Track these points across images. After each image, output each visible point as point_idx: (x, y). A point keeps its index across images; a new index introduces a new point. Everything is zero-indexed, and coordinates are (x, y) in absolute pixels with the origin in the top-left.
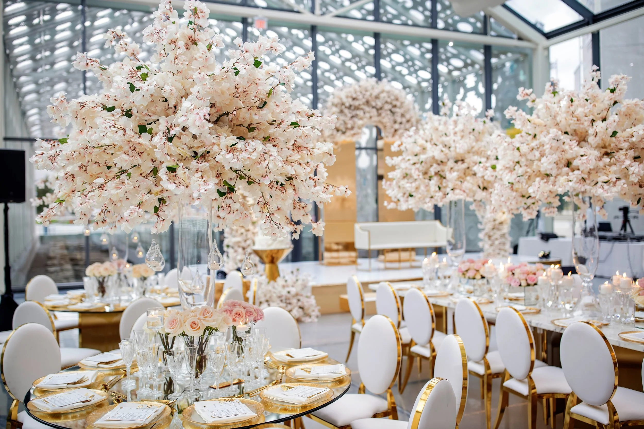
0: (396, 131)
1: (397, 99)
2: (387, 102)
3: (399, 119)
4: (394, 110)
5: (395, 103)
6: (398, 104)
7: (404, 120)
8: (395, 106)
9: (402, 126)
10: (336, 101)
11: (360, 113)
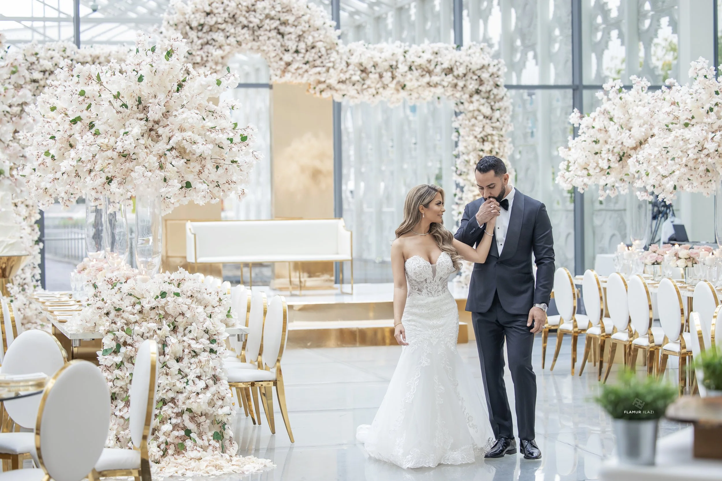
0: (288, 64)
1: (289, 11)
2: (267, 16)
3: (292, 46)
4: (282, 29)
5: (284, 17)
6: (291, 19)
7: (302, 46)
8: (285, 23)
9: (299, 57)
10: (176, 18)
11: (219, 36)
